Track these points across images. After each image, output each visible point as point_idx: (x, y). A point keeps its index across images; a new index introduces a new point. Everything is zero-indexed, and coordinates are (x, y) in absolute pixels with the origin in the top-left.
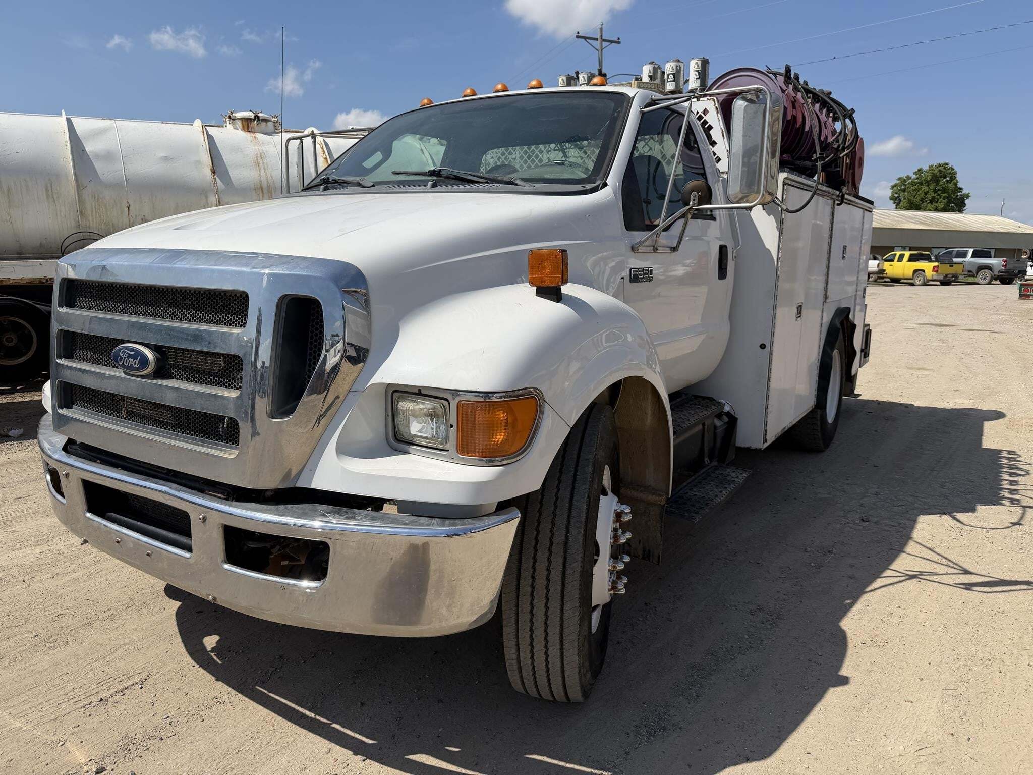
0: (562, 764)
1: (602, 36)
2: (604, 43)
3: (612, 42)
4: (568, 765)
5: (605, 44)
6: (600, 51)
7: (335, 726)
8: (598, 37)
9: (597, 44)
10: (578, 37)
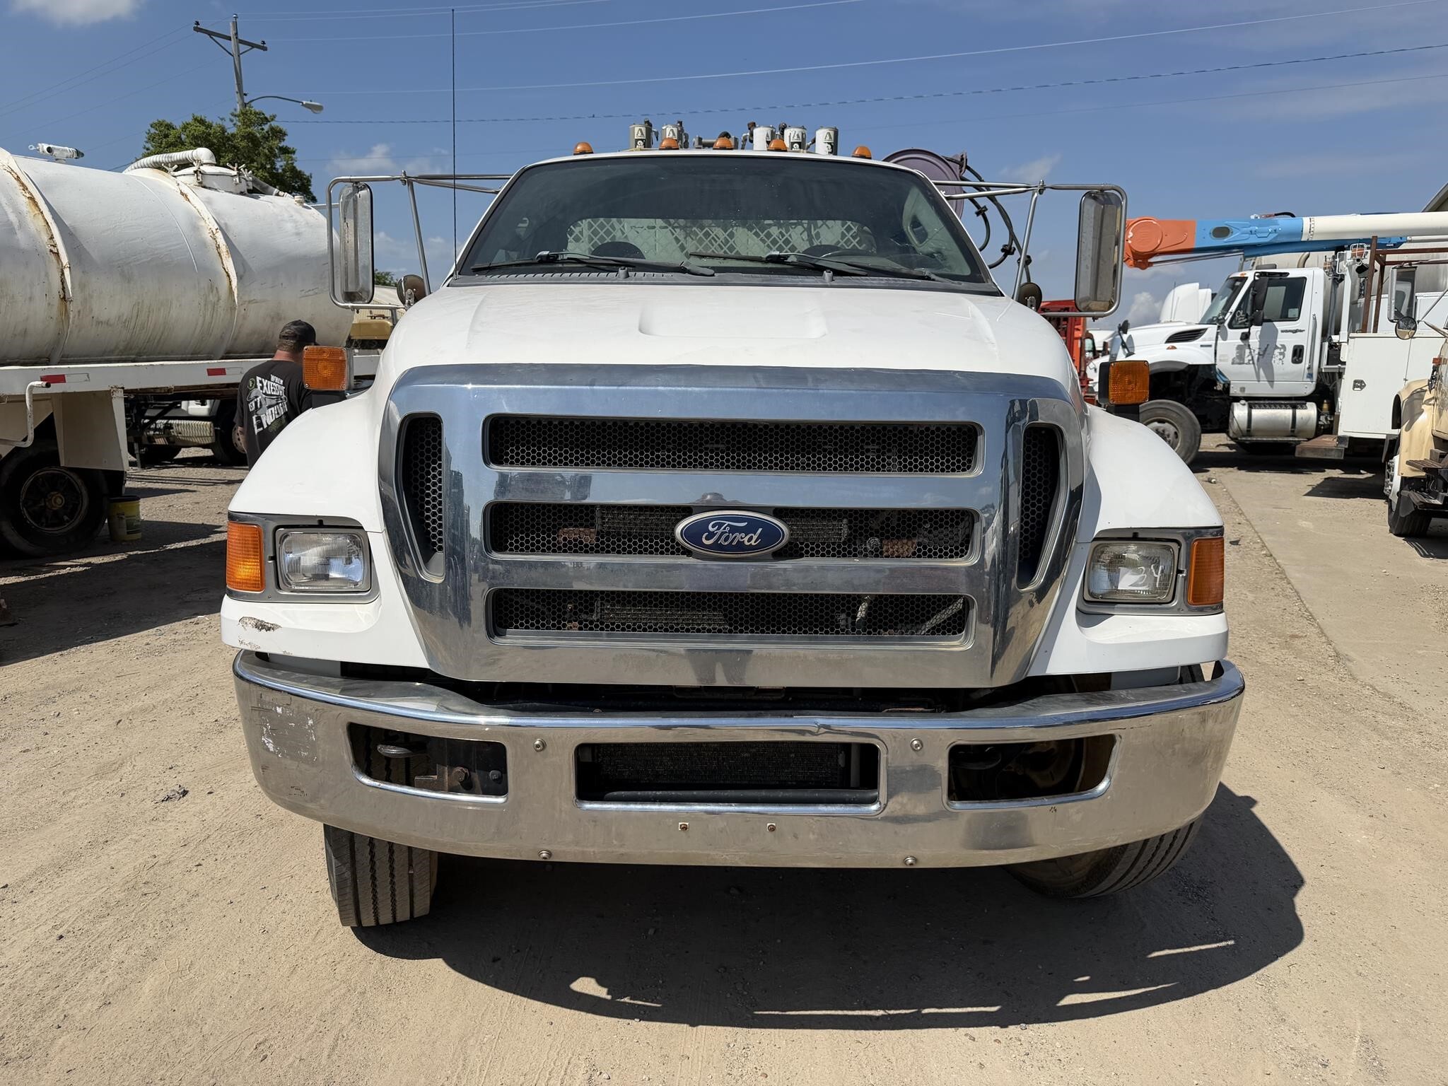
0: (1186, 950)
1: (236, 34)
2: (240, 45)
3: (253, 46)
4: (1193, 949)
5: (243, 48)
6: (236, 57)
7: (926, 1011)
8: (232, 34)
9: (231, 45)
10: (197, 29)
